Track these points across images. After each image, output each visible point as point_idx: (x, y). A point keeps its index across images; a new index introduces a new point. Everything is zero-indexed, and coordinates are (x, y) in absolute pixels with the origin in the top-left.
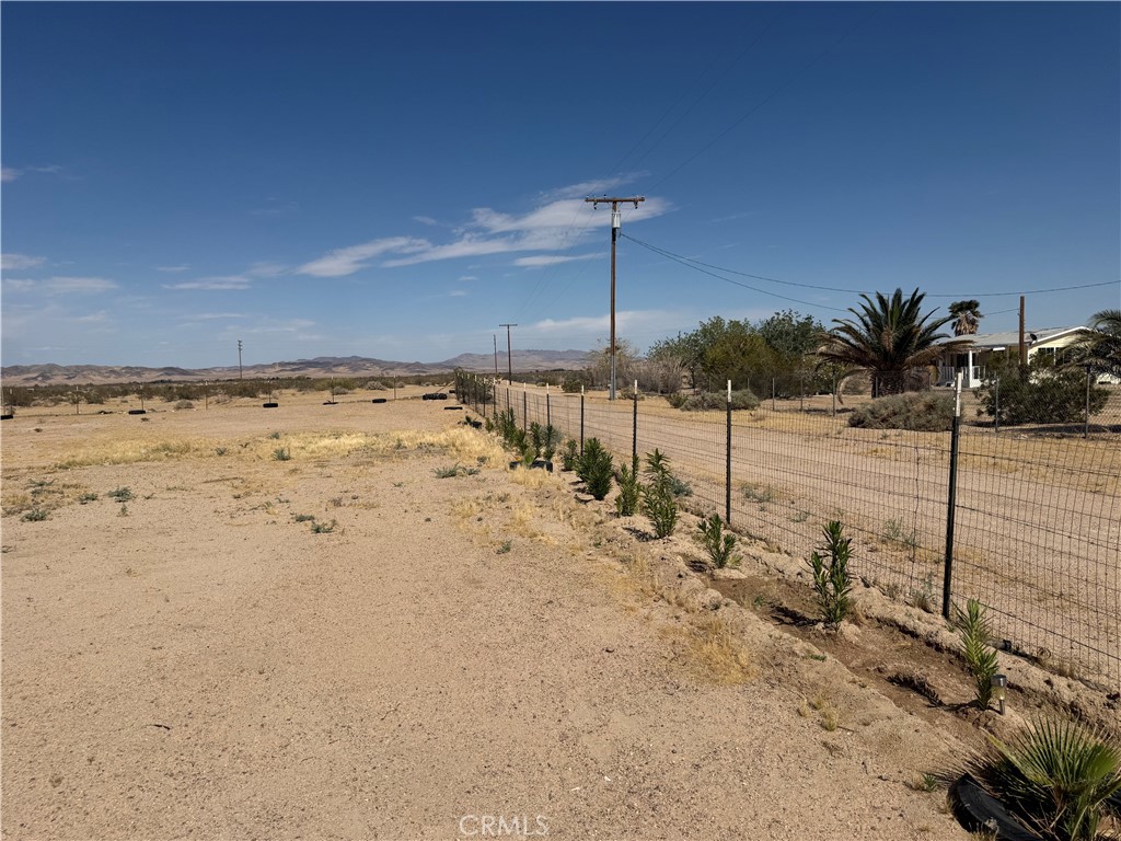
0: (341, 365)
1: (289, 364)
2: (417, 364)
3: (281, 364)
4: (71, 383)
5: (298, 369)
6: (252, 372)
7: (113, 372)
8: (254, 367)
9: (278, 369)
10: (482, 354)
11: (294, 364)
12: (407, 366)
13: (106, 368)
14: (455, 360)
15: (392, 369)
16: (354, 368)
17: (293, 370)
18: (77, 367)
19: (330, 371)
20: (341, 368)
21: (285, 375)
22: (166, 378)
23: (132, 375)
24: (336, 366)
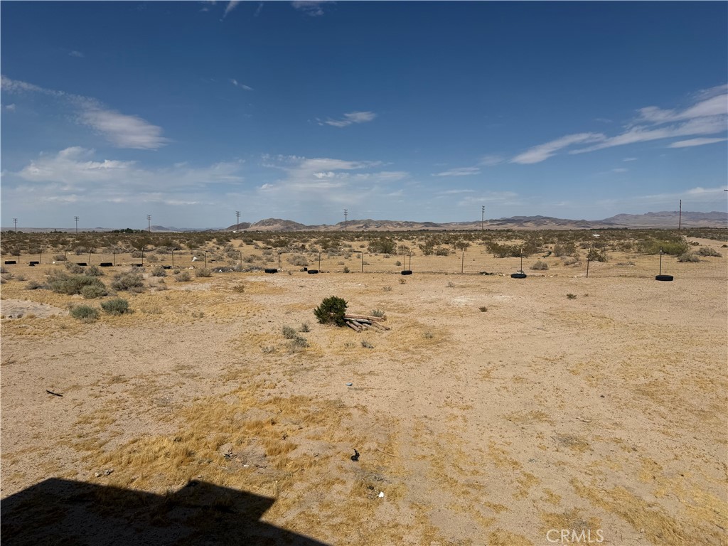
0: (529, 221)
1: (496, 220)
2: (583, 221)
3: (491, 221)
4: (379, 230)
5: (501, 224)
6: (473, 225)
7: (399, 224)
8: (474, 223)
9: (489, 224)
10: (635, 214)
11: (499, 221)
12: (576, 222)
13: (395, 222)
14: (613, 219)
15: (565, 224)
16: (538, 224)
17: (498, 225)
18: (382, 221)
19: (521, 225)
20: (529, 223)
21: (494, 228)
22: (426, 228)
23: (408, 226)
24: (526, 222)
